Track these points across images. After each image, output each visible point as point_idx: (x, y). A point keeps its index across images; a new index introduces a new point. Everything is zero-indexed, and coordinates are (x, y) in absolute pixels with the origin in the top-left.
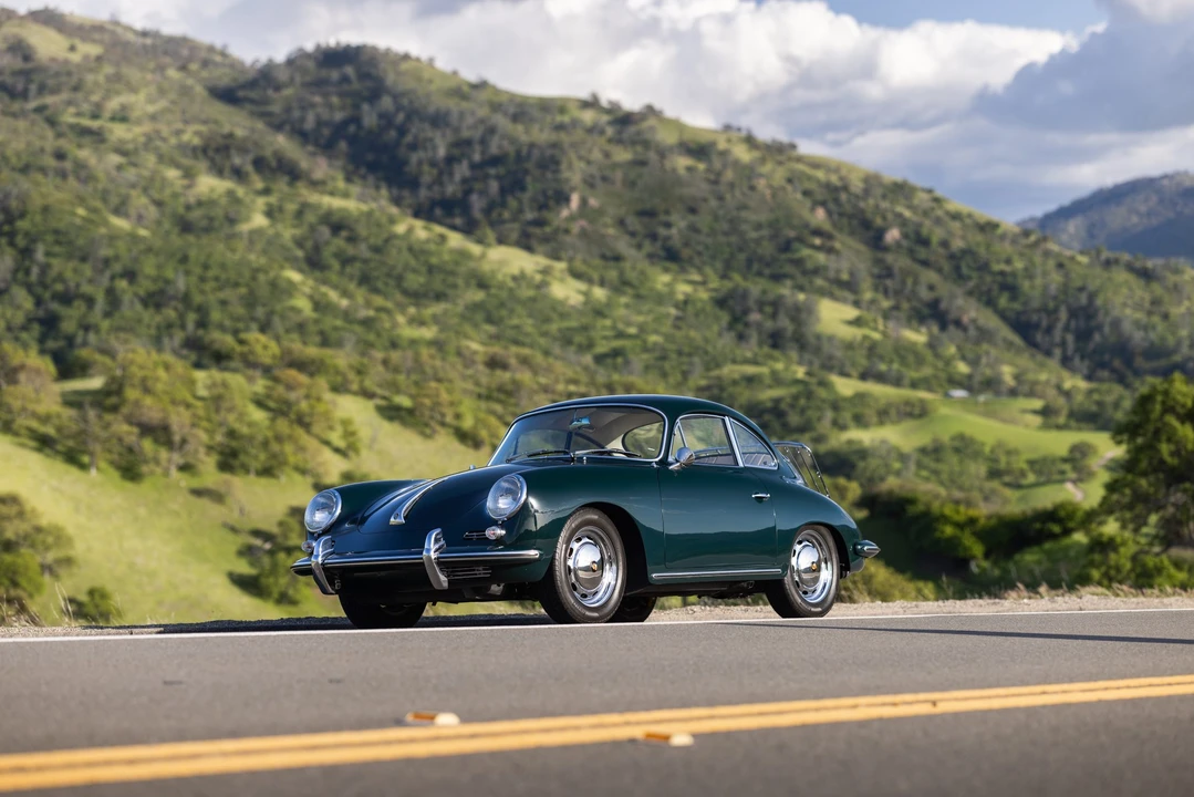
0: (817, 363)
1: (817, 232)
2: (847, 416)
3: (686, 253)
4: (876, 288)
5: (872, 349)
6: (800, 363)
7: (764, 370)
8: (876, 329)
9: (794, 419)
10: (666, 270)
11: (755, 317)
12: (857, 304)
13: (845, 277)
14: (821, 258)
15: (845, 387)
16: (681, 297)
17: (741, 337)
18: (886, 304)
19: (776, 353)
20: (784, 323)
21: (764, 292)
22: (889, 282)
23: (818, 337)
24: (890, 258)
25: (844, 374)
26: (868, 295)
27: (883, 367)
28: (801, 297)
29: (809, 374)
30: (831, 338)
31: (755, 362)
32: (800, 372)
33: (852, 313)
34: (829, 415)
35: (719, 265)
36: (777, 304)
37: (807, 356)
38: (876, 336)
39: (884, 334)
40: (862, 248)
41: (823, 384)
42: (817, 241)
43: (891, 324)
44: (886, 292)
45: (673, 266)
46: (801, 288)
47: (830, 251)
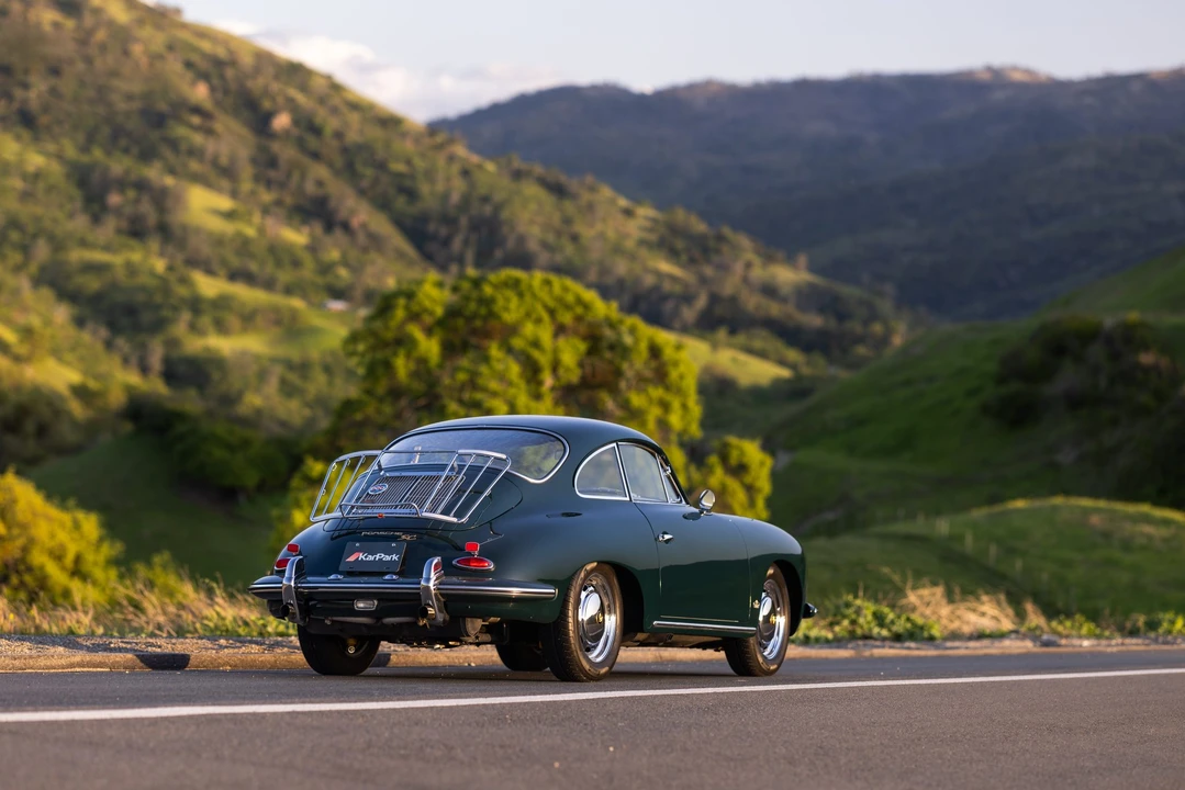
0: (180, 258)
1: (197, 110)
2: (205, 321)
3: (44, 120)
4: (257, 179)
5: (244, 245)
6: (162, 254)
7: (117, 260)
8: (249, 223)
9: (146, 317)
10: (18, 138)
11: (114, 199)
12: (234, 194)
13: (224, 161)
14: (198, 139)
15: (209, 286)
16: (31, 169)
17: (96, 219)
18: (267, 197)
19: (133, 242)
20: (147, 208)
21: (127, 172)
22: (272, 174)
23: (185, 228)
24: (276, 147)
25: (210, 272)
26: (246, 186)
27: (253, 267)
28: (169, 181)
29: (170, 268)
30: (198, 230)
31: (107, 248)
32: (160, 265)
33: (225, 203)
34: (186, 316)
35: (81, 137)
36: (142, 186)
37: (170, 249)
38: (250, 232)
39: (261, 230)
40: (244, 131)
41: (184, 281)
42: (196, 120)
43: (270, 222)
44: (269, 184)
45: (26, 134)
46: (172, 171)
47: (209, 132)
